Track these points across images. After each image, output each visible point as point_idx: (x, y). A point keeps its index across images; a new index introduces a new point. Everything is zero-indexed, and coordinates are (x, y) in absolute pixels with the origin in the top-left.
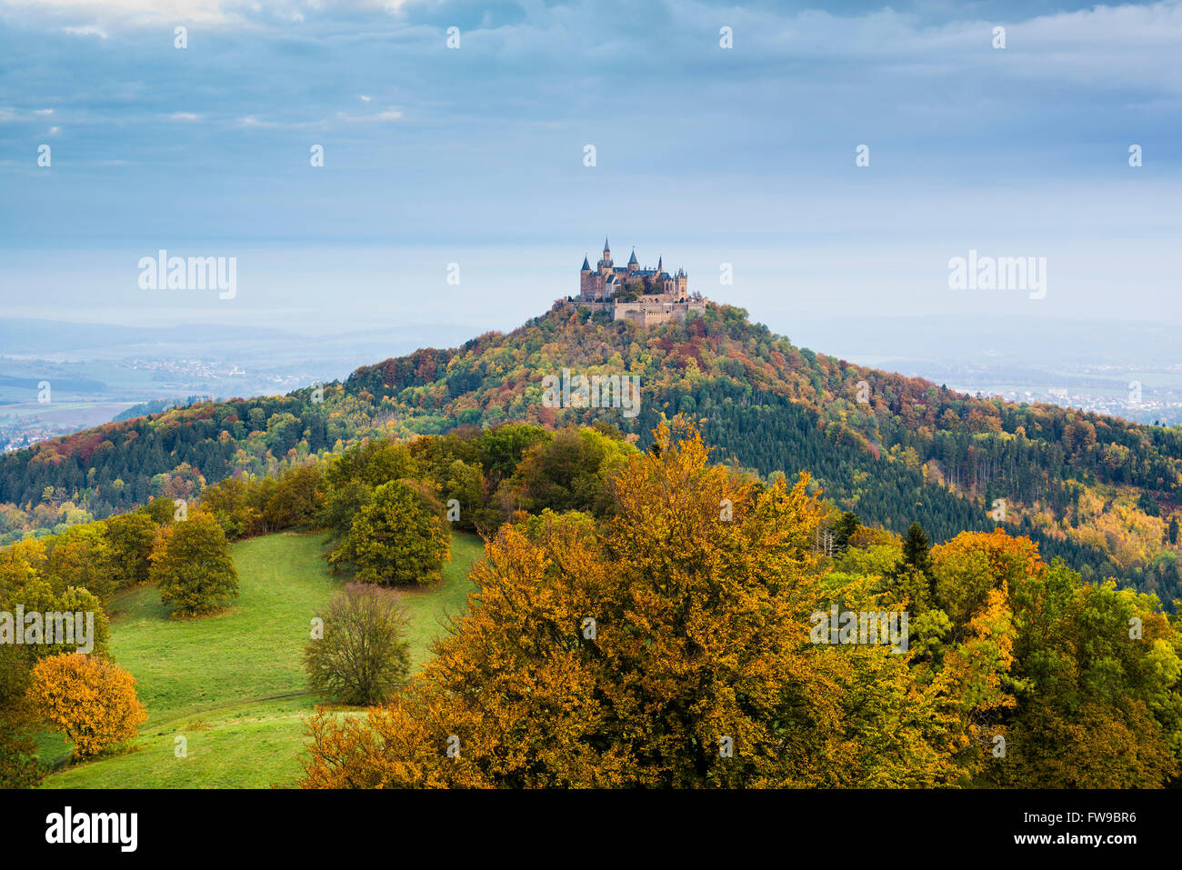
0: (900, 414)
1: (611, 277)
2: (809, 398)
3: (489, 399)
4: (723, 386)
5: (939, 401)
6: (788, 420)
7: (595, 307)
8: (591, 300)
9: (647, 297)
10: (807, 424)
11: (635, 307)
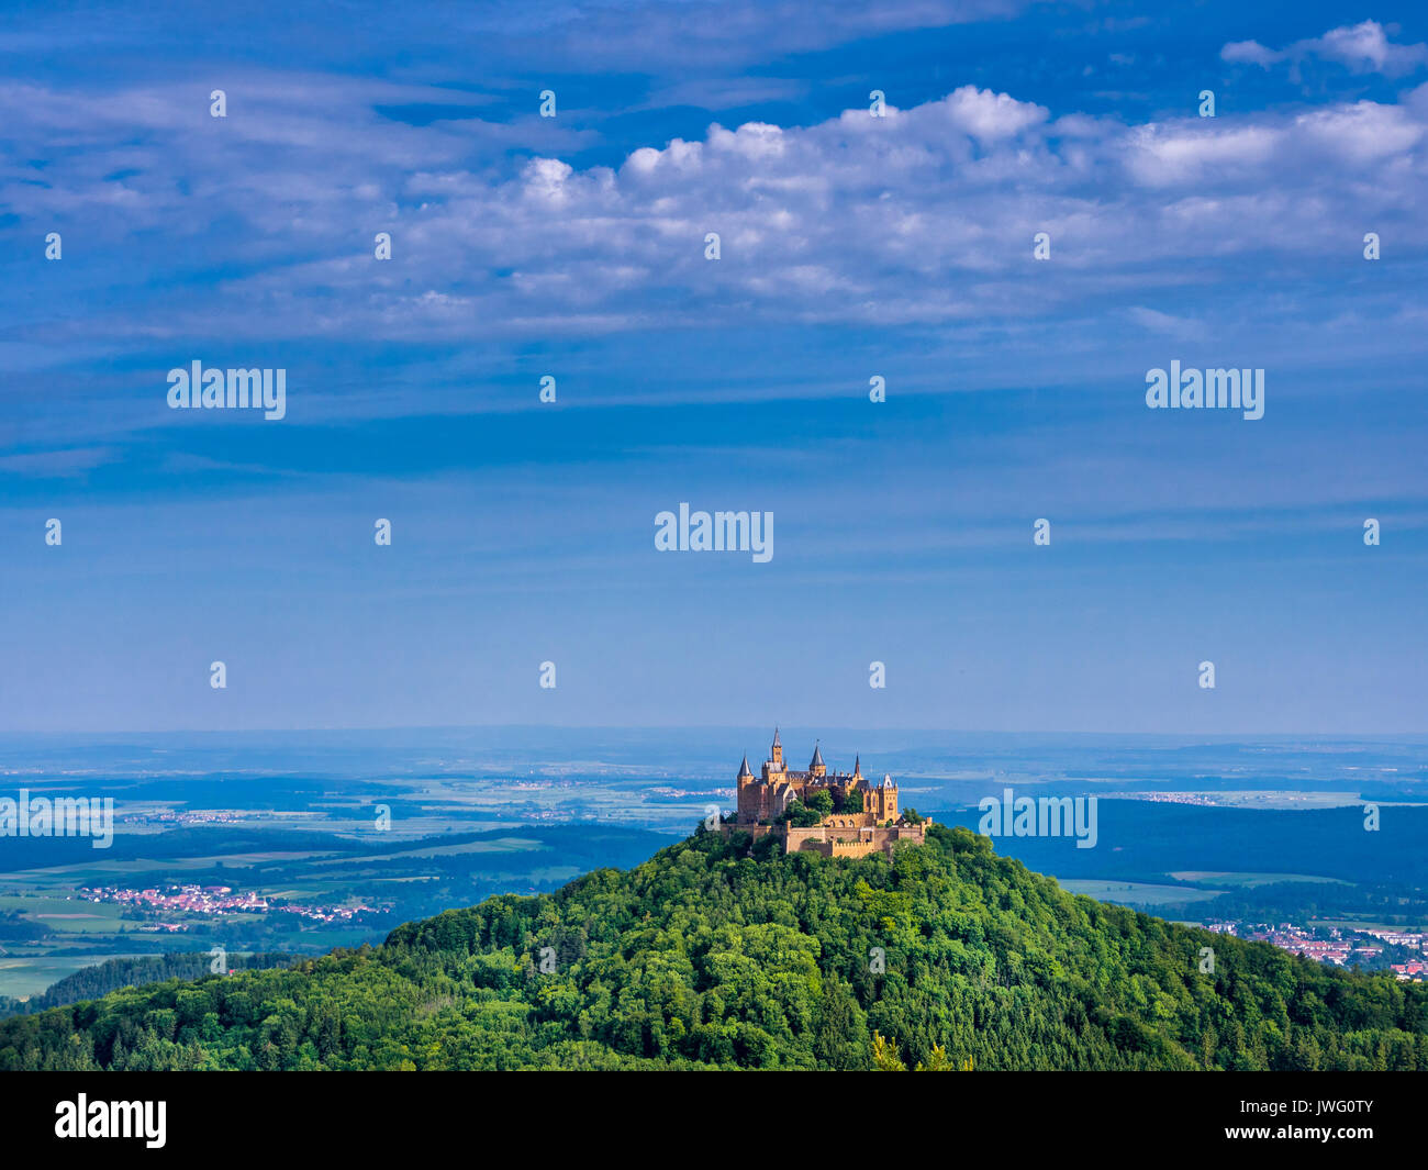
0: (1231, 999)
1: (783, 787)
2: (1085, 976)
3: (593, 975)
4: (949, 958)
5: (1295, 981)
6: (1050, 1010)
7: (759, 832)
8: (752, 822)
9: (836, 818)
10: (1079, 1017)
11: (819, 833)
